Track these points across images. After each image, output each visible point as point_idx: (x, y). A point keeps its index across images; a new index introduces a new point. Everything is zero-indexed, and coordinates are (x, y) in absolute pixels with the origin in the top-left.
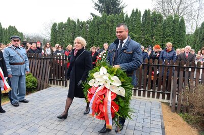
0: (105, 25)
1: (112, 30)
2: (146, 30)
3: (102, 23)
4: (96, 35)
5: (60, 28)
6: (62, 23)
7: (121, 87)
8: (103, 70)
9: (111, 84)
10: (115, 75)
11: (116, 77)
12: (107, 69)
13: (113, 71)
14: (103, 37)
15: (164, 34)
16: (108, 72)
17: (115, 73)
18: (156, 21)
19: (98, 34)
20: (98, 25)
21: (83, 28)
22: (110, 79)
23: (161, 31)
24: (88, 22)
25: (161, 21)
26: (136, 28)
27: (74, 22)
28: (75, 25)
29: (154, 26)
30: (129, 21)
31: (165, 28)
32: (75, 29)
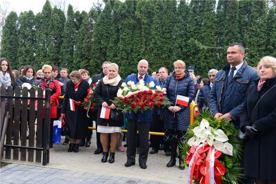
0: (132, 21)
1: (149, 34)
2: (227, 35)
3: (125, 16)
4: (111, 45)
5: (24, 26)
6: (31, 13)
7: (228, 143)
8: (205, 123)
9: (214, 140)
10: (219, 128)
11: (220, 131)
12: (209, 121)
13: (217, 124)
14: (129, 48)
15: (268, 43)
16: (210, 125)
17: (219, 126)
18: (249, 12)
19: (116, 42)
20: (116, 21)
21: (83, 28)
22: (212, 133)
23: (263, 35)
24: (92, 12)
25: (261, 13)
26: (203, 29)
27: (60, 12)
28: (63, 18)
29: (246, 24)
30: (187, 12)
31: (270, 29)
32: (61, 29)
